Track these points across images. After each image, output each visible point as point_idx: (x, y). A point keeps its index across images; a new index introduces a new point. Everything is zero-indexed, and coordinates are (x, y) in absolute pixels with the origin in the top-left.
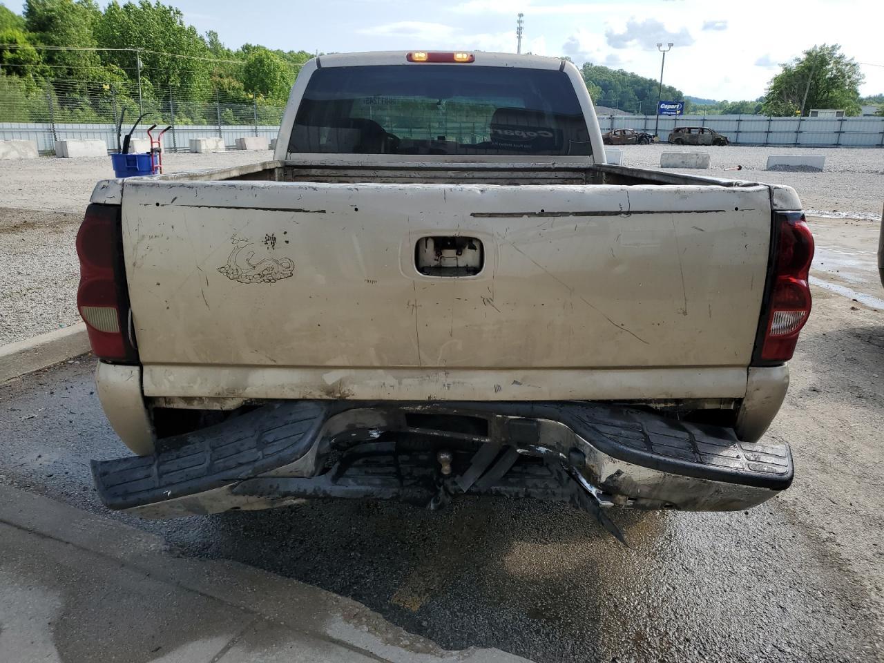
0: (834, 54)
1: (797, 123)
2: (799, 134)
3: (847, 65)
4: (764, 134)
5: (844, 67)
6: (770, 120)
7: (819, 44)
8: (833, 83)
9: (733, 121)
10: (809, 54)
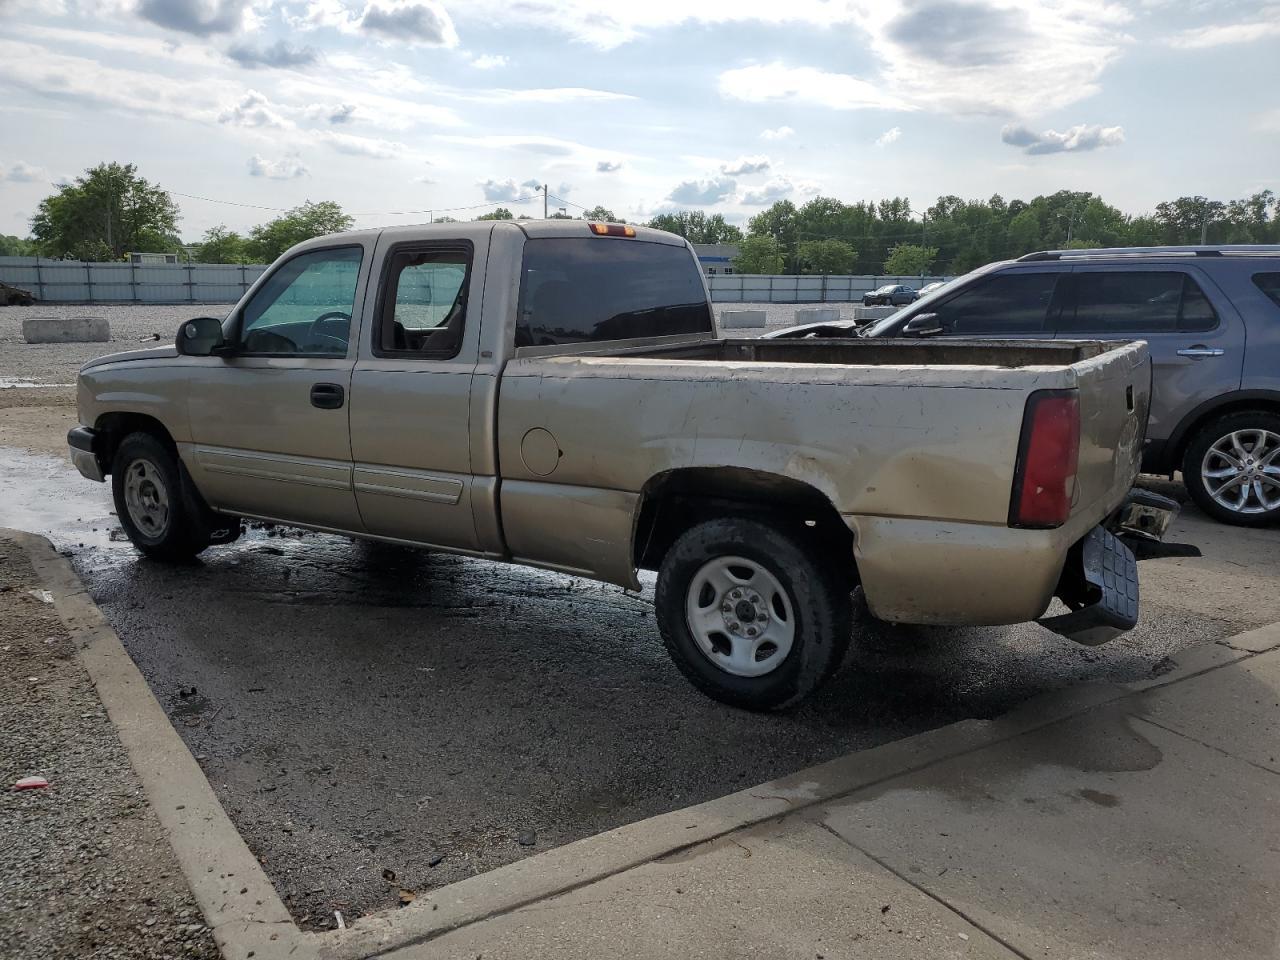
0: (133, 178)
1: (128, 271)
2: (137, 287)
3: (153, 193)
4: (84, 287)
5: (149, 196)
6: (89, 267)
7: (108, 162)
8: (141, 215)
9: (27, 267)
10: (94, 173)
